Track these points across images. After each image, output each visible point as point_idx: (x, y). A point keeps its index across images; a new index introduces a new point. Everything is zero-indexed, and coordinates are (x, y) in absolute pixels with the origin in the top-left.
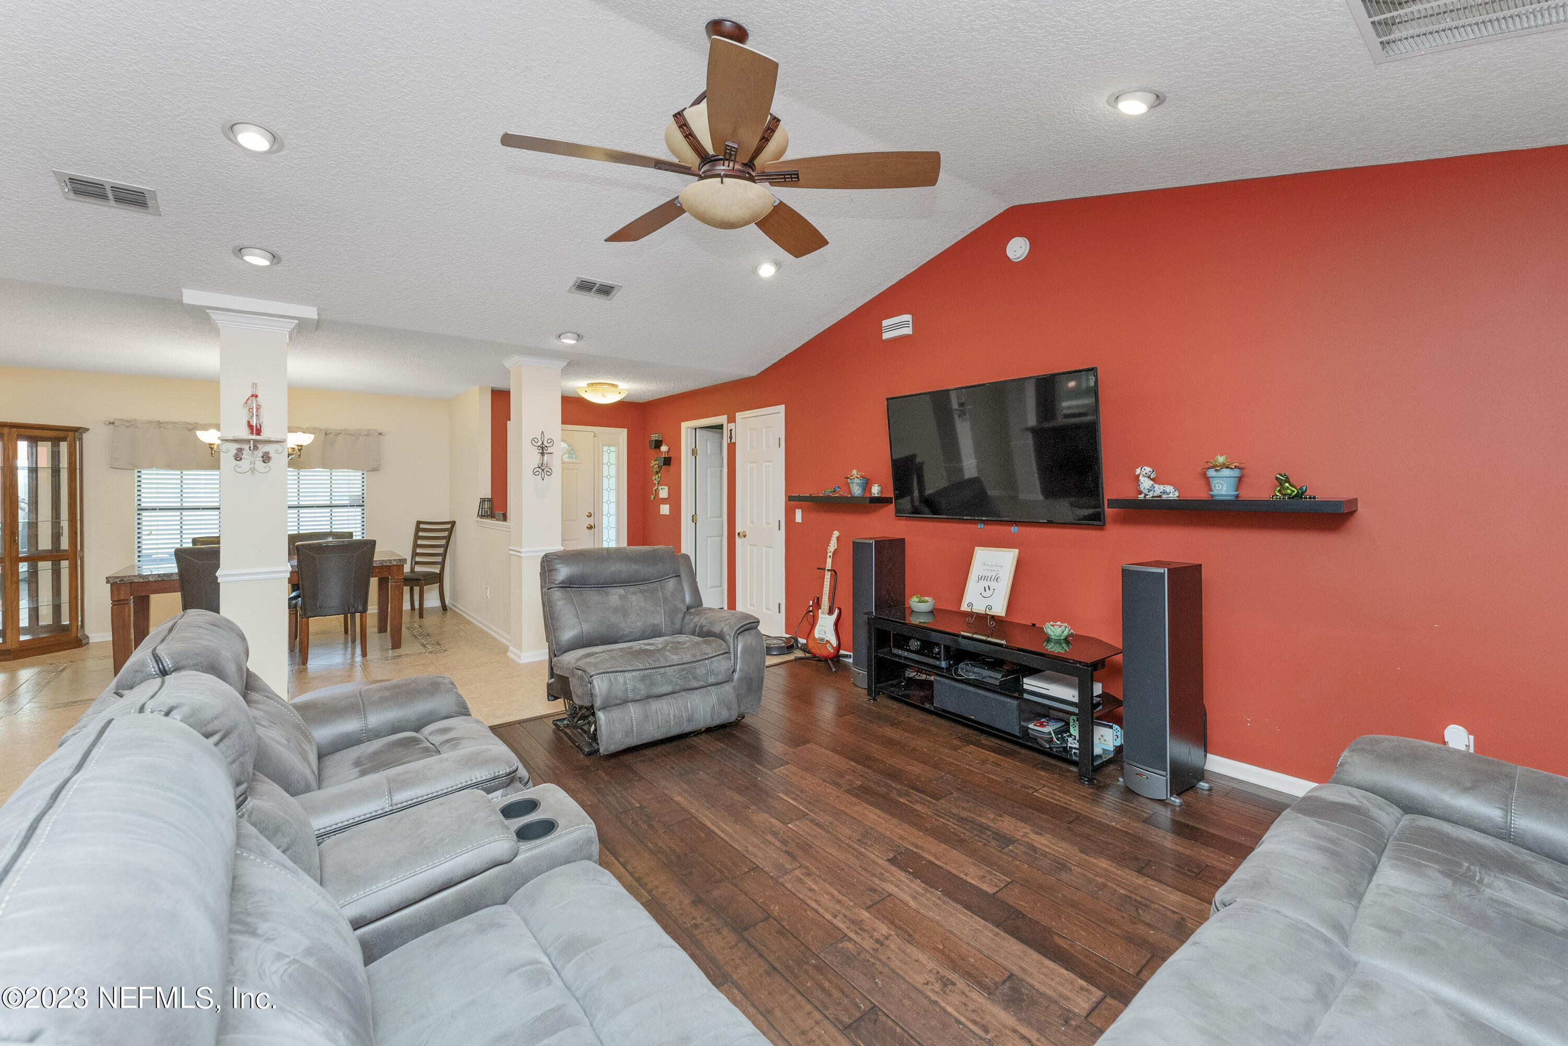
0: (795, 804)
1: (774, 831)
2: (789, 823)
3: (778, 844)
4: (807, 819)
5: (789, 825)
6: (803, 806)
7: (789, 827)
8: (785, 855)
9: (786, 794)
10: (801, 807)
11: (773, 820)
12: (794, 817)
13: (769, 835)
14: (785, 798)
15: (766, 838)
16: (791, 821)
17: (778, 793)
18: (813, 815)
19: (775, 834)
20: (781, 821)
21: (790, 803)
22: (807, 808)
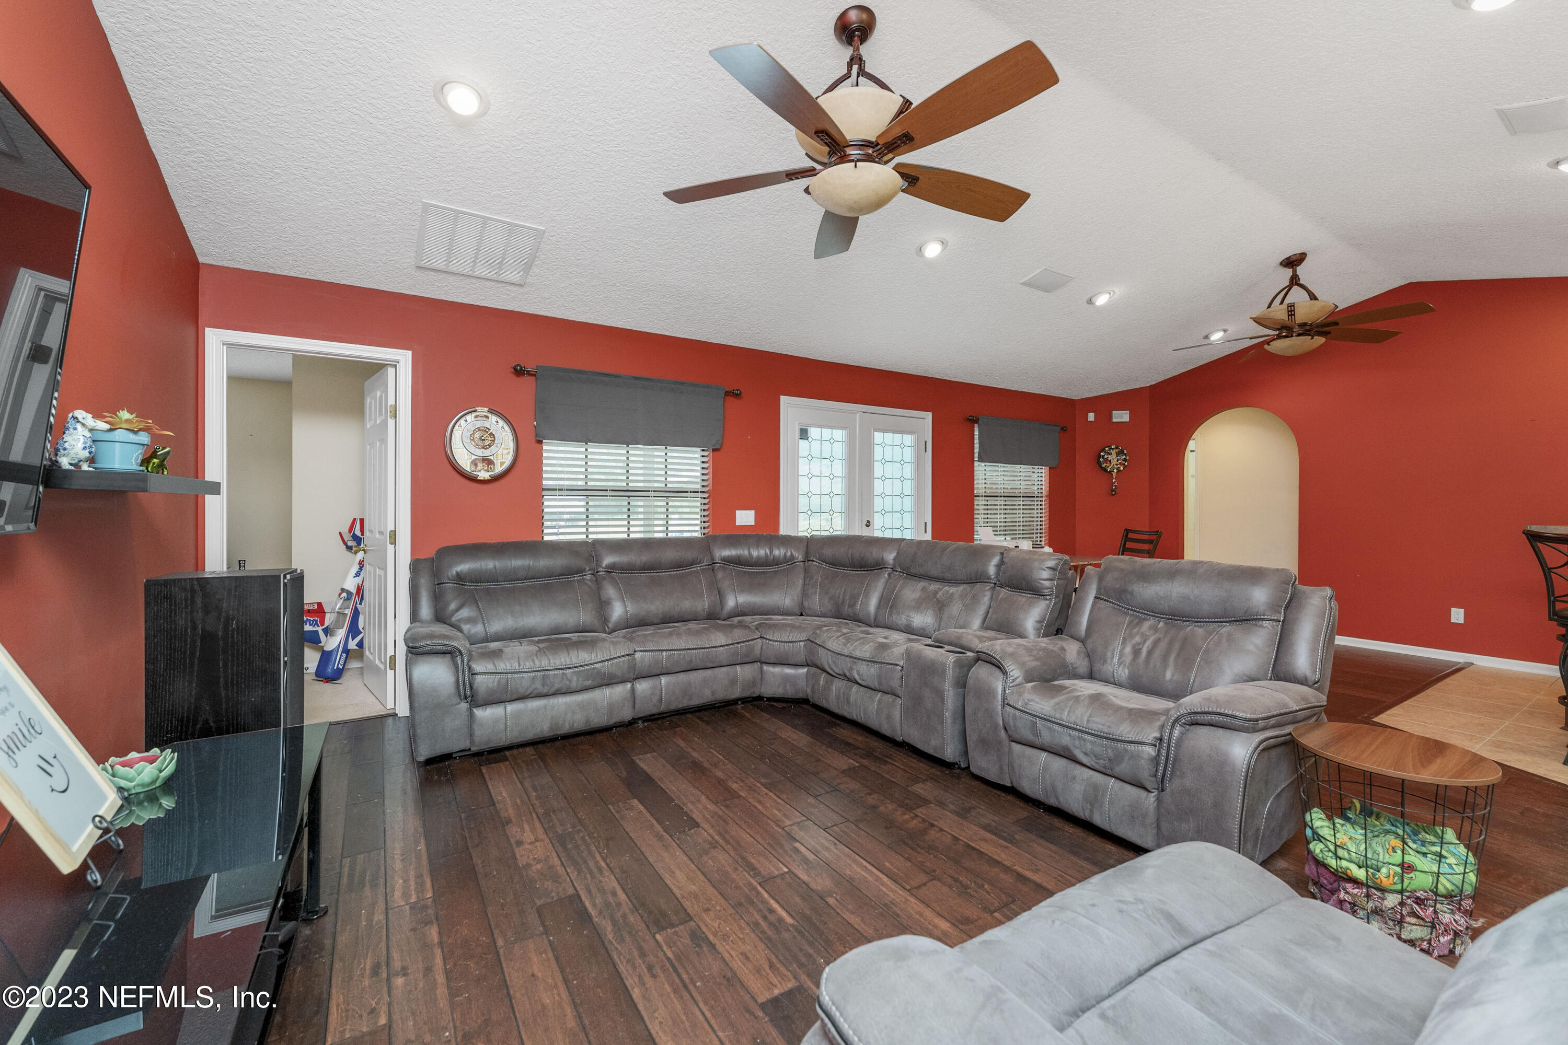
0: (772, 902)
1: (806, 864)
2: (787, 873)
3: (803, 850)
4: (763, 877)
5: (786, 870)
6: (762, 896)
7: (787, 867)
8: (797, 837)
9: (781, 920)
10: (766, 895)
11: (804, 877)
12: (778, 881)
13: (811, 859)
14: (783, 914)
15: (815, 857)
16: (782, 875)
17: (792, 925)
18: (753, 881)
19: (805, 860)
20: (796, 875)
21: (778, 902)
22: (758, 893)
